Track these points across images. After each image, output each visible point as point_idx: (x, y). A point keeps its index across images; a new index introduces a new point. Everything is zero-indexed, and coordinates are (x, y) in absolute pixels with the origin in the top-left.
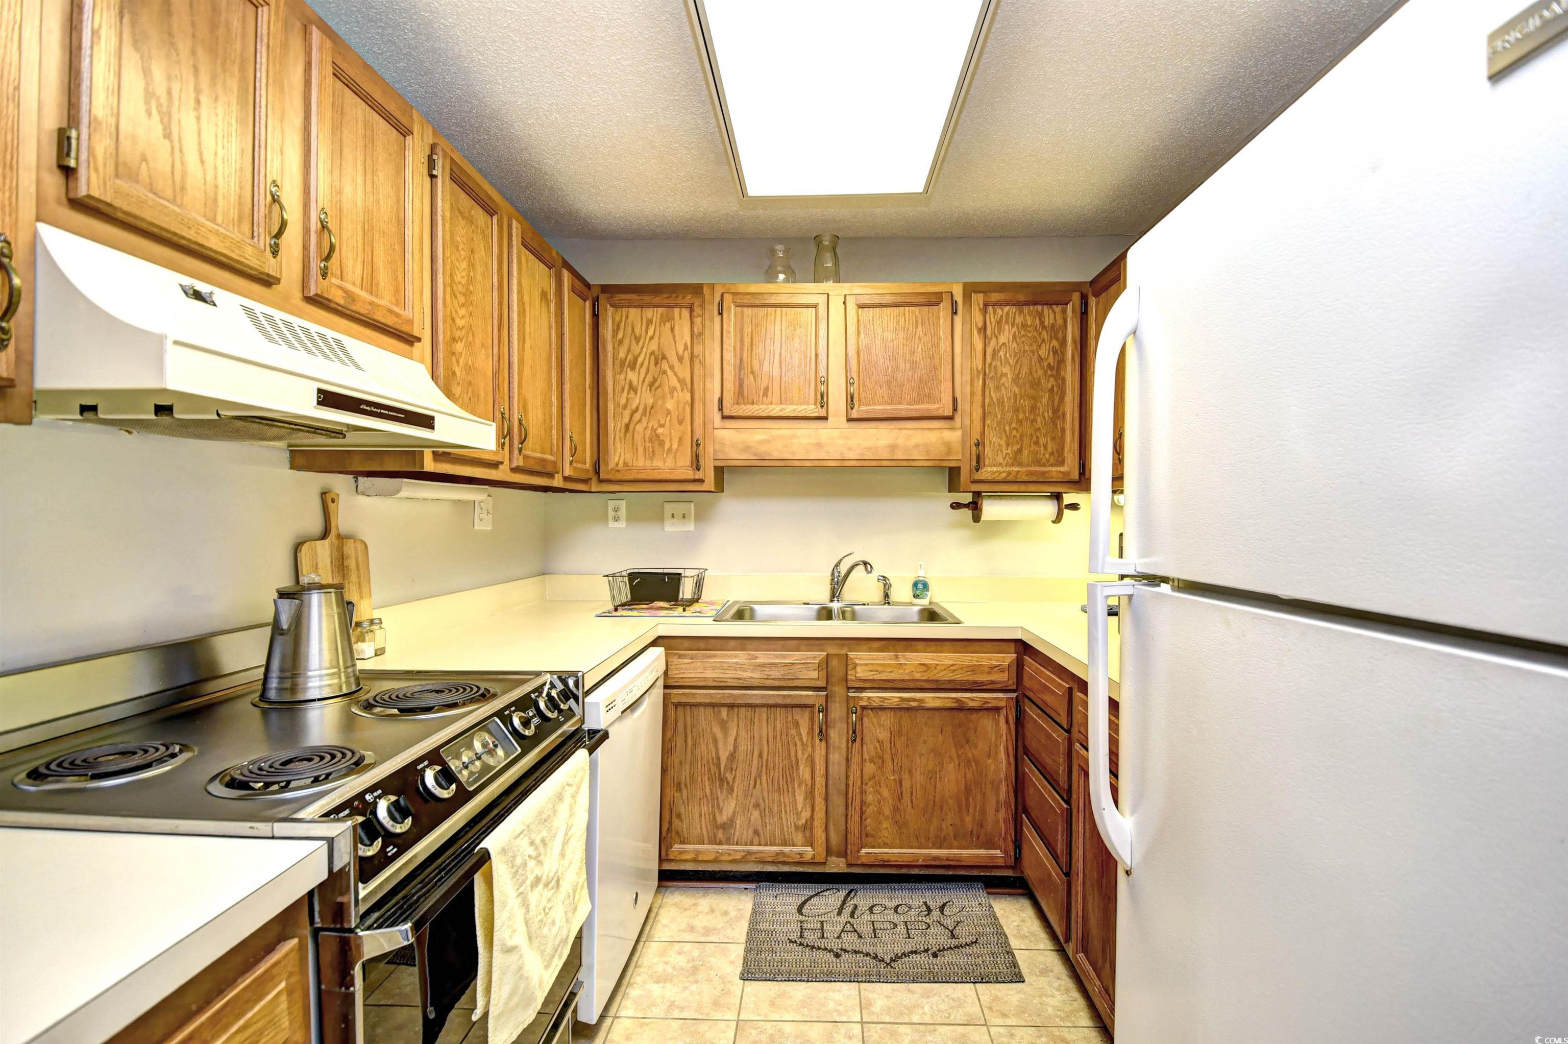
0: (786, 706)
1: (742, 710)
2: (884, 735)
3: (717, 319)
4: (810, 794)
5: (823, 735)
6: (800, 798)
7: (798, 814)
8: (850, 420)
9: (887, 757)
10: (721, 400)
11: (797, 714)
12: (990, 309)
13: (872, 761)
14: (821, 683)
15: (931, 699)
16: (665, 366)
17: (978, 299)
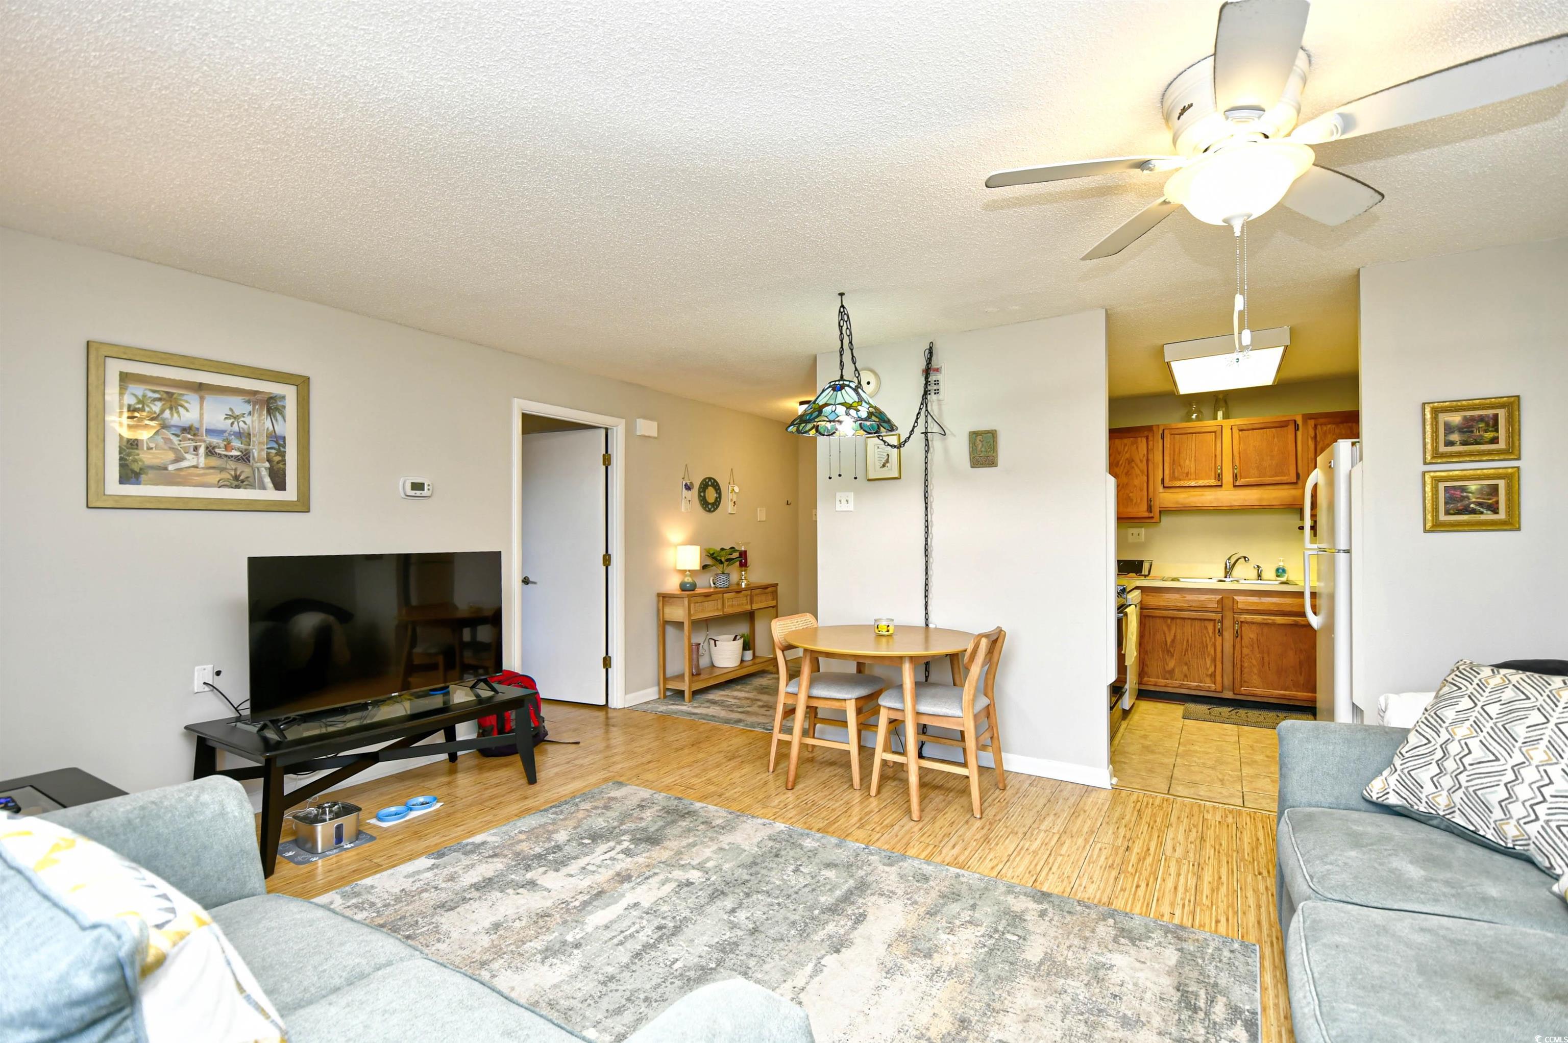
0: (1201, 620)
1: (1178, 621)
2: (1252, 636)
3: (1161, 441)
4: (1214, 660)
5: (1221, 632)
6: (1208, 662)
7: (1207, 669)
8: (1235, 486)
9: (1256, 646)
10: (1163, 480)
11: (1206, 623)
12: (1319, 427)
13: (1247, 647)
14: (1220, 609)
15: (1279, 620)
16: (1133, 464)
17: (1311, 423)
